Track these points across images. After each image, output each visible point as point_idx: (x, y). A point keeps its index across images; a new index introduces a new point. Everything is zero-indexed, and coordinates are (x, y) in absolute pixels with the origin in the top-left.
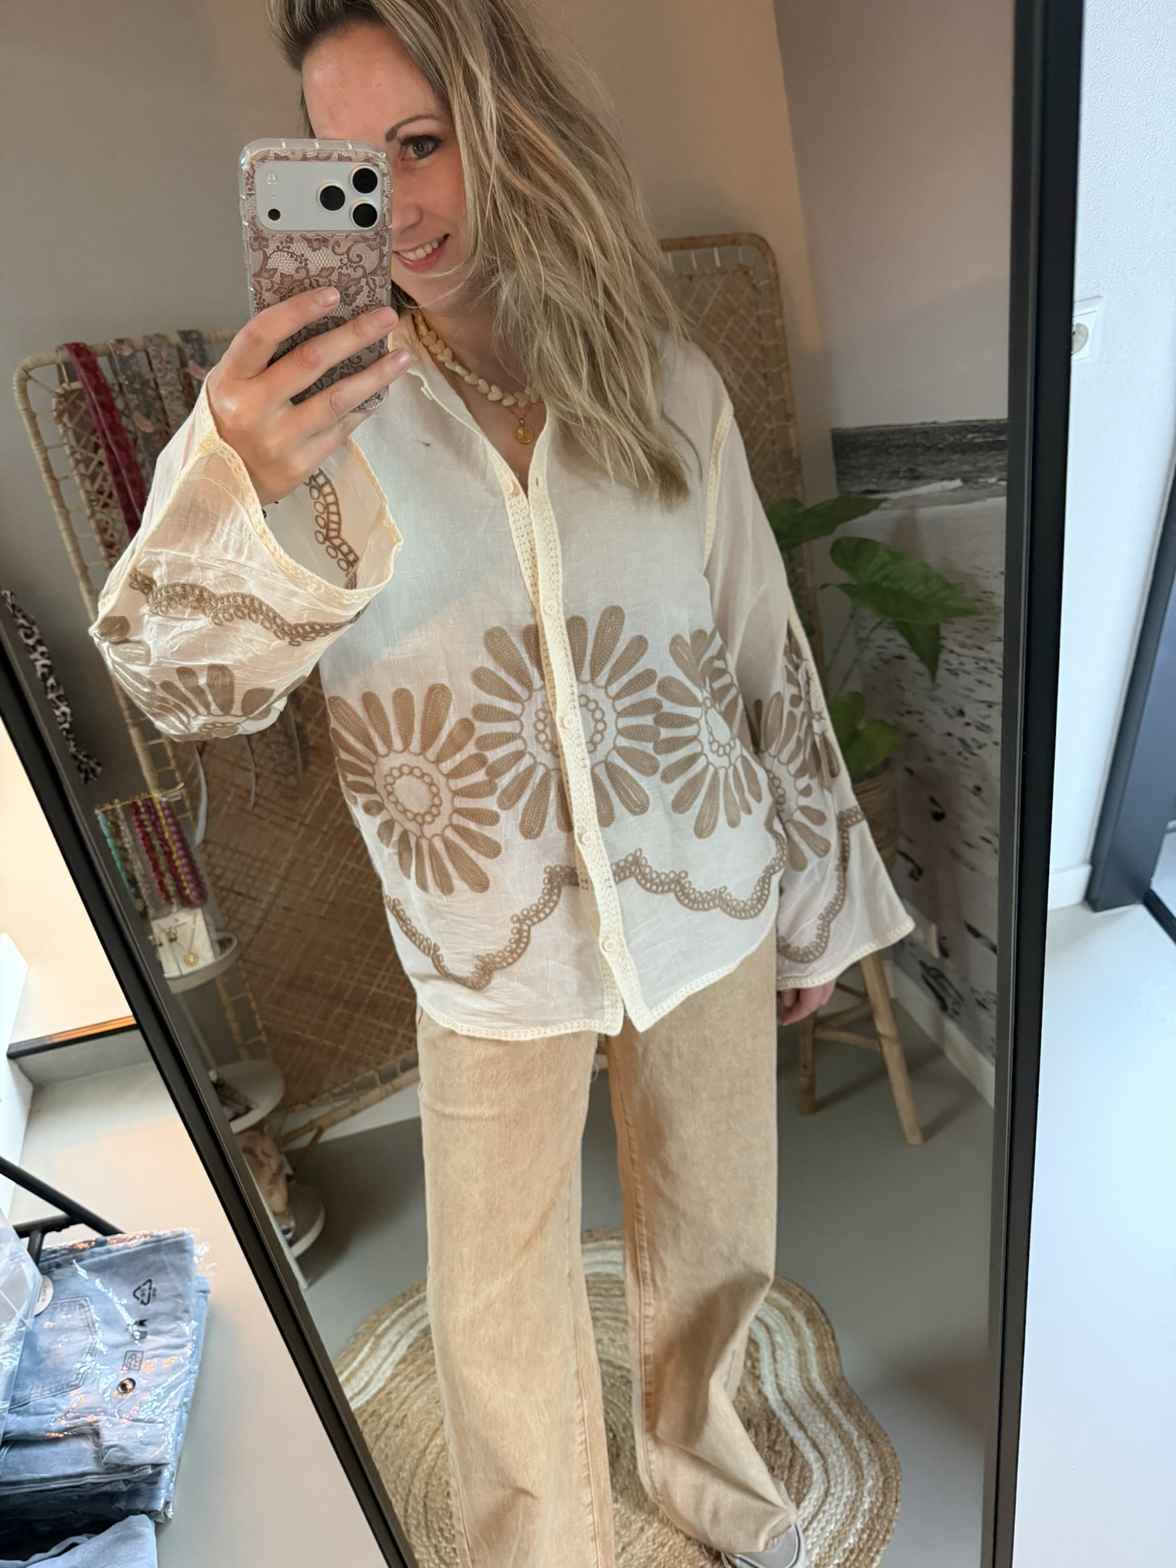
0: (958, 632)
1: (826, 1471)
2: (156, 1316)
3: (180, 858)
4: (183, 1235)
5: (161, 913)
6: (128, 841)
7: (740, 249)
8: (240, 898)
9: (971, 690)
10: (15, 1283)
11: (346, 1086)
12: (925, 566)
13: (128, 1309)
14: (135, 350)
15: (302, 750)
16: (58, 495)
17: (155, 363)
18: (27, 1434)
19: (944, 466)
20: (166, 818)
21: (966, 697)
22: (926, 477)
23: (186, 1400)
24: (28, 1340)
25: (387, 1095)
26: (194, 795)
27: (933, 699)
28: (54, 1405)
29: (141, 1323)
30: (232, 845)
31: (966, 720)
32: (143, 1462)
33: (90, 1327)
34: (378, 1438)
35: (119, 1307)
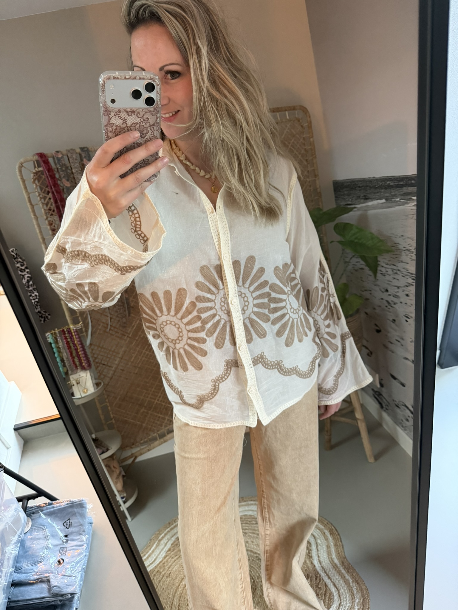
0: (385, 259)
1: (340, 596)
2: (72, 533)
3: (81, 351)
4: (82, 501)
5: (74, 372)
6: (61, 345)
7: (296, 112)
8: (104, 366)
9: (391, 282)
10: (17, 520)
11: (146, 440)
12: (371, 233)
13: (61, 530)
14: (63, 155)
15: (128, 308)
16: (34, 211)
17: (71, 160)
18: (21, 581)
19: (378, 194)
20: (76, 335)
21: (388, 284)
22: (371, 199)
23: (84, 567)
24: (22, 543)
25: (162, 444)
26: (86, 326)
27: (375, 285)
28: (32, 570)
29: (66, 536)
30: (101, 346)
31: (389, 293)
32: (67, 593)
33: (46, 538)
34: (160, 581)
35: (57, 530)
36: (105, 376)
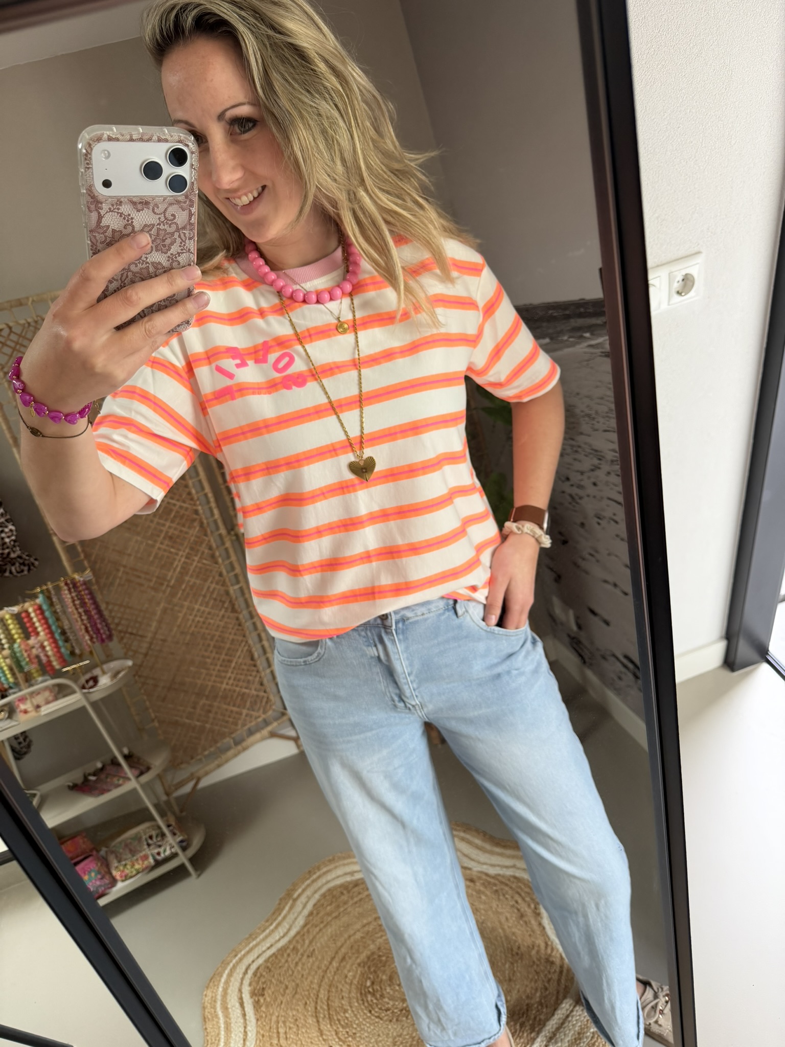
9: (571, 464)
11: (212, 750)
21: (568, 468)
25: (239, 754)
31: (571, 483)
36: (136, 652)
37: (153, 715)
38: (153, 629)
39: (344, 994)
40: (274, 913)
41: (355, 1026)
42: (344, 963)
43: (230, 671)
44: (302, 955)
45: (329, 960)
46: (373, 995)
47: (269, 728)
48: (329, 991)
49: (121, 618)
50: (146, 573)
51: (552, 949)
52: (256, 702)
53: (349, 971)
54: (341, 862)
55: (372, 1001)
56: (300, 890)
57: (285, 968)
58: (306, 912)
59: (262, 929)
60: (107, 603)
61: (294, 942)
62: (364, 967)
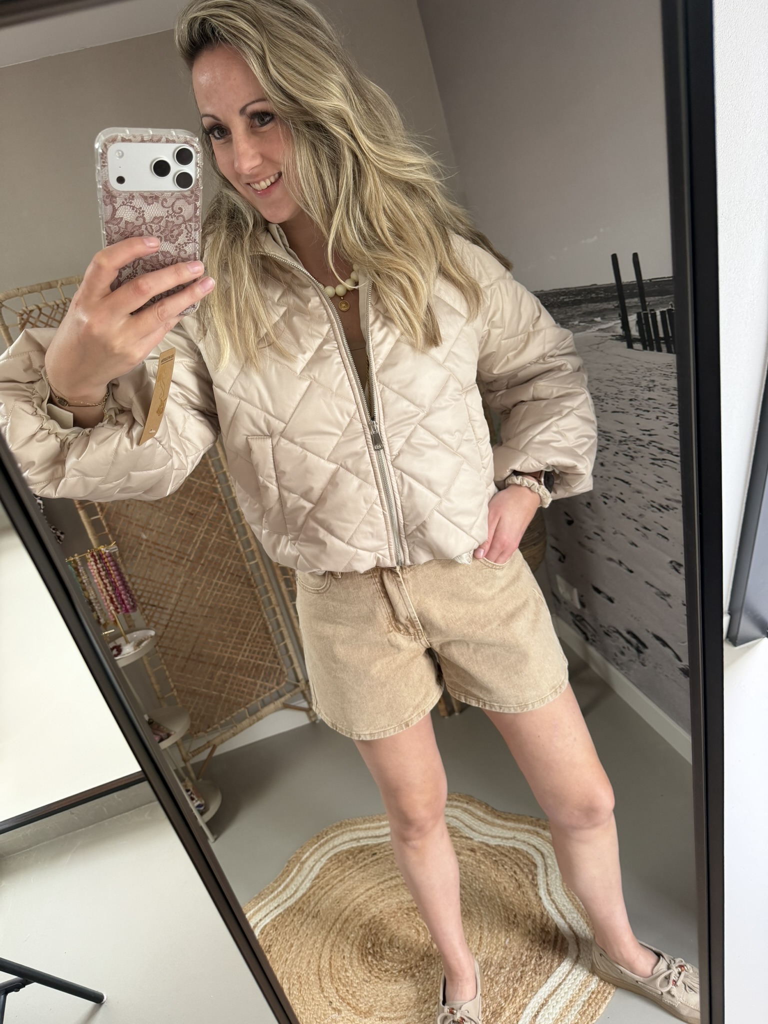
11: (228, 719)
25: (254, 723)
36: (156, 623)
37: (172, 685)
38: (173, 601)
39: (345, 955)
40: (282, 875)
41: (355, 985)
42: (347, 925)
43: (246, 644)
44: (308, 916)
45: (333, 921)
46: (374, 956)
47: (283, 700)
48: (331, 951)
49: (143, 591)
50: (168, 547)
51: (548, 919)
52: (270, 674)
53: (351, 933)
54: (348, 829)
55: (372, 961)
56: (308, 854)
57: (291, 927)
58: (313, 875)
59: (271, 889)
60: (130, 575)
61: (300, 903)
62: (365, 928)
